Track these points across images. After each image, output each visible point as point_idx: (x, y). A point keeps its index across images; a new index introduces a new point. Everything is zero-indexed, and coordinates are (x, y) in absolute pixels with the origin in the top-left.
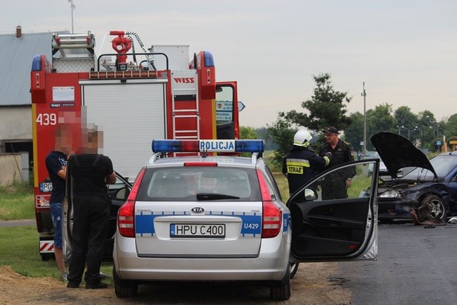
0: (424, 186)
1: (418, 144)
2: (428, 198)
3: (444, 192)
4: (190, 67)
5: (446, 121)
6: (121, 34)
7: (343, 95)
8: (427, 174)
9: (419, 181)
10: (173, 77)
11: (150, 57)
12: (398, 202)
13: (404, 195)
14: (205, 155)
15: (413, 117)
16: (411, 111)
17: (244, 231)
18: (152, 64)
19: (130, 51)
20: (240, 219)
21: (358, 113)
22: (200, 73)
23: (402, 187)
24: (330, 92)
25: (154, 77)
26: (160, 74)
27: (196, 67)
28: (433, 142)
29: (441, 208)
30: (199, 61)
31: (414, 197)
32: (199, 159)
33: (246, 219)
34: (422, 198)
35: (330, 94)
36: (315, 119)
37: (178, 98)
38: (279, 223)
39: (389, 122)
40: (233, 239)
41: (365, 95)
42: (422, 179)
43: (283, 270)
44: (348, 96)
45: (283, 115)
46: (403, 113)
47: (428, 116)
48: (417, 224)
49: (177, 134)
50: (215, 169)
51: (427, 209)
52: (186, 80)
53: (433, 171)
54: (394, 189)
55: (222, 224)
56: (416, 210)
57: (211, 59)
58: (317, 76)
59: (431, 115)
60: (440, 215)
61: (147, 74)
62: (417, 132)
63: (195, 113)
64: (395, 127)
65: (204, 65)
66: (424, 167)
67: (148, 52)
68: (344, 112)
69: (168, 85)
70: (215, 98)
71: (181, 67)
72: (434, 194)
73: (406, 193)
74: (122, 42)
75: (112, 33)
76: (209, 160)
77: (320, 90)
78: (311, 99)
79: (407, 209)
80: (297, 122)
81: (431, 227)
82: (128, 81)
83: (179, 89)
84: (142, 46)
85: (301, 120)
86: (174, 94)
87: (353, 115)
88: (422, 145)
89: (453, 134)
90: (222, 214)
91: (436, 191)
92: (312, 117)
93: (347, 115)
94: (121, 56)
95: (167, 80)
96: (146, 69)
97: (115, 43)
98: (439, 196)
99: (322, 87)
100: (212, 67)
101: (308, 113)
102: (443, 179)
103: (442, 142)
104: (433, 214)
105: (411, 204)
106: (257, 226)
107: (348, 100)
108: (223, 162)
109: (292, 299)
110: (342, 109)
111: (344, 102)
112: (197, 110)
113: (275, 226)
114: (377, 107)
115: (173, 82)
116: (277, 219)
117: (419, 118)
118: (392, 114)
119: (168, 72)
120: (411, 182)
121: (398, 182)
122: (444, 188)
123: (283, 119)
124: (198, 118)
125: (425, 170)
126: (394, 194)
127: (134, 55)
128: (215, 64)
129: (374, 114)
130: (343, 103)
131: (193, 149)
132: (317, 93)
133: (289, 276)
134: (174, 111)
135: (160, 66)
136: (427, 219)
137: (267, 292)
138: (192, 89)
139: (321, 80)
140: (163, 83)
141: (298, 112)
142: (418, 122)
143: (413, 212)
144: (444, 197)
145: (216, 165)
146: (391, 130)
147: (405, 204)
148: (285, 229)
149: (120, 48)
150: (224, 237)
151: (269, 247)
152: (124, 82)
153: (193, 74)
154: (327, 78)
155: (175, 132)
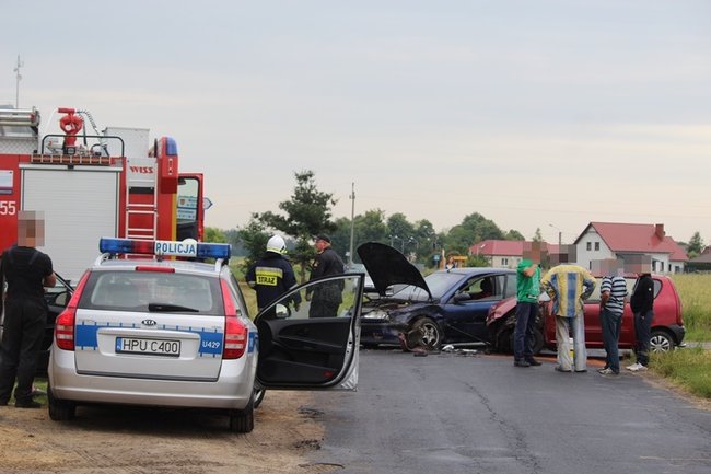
0: (416, 307)
1: (412, 258)
2: (421, 321)
3: (438, 315)
4: (150, 155)
5: (447, 233)
6: (71, 112)
7: (328, 197)
8: (420, 293)
9: (411, 302)
10: (128, 166)
11: (104, 140)
12: (385, 324)
13: (392, 316)
14: (161, 258)
15: (409, 226)
16: (406, 219)
17: (202, 350)
18: (105, 149)
19: (80, 133)
20: (198, 336)
21: (345, 219)
22: (161, 163)
23: (392, 308)
24: (313, 192)
25: (106, 164)
26: (113, 161)
27: (156, 155)
28: (430, 256)
29: (435, 333)
30: (160, 148)
31: (404, 320)
32: (153, 264)
33: (206, 336)
34: (413, 320)
35: (313, 195)
36: (294, 223)
37: (134, 190)
38: (243, 342)
39: (380, 231)
40: (189, 359)
41: (354, 197)
42: (414, 299)
43: (245, 397)
44: (334, 198)
45: (257, 216)
46: (397, 221)
47: (426, 227)
48: (407, 351)
49: (130, 233)
50: (172, 275)
51: (419, 334)
52: (144, 170)
53: (427, 290)
54: (382, 309)
55: (177, 340)
56: (406, 335)
57: (174, 146)
58: (299, 174)
59: (429, 225)
60: (433, 341)
61: (99, 161)
62: (413, 244)
63: (152, 209)
64: (387, 236)
65: (165, 153)
66: (417, 286)
67: (102, 134)
68: (328, 216)
69: (123, 175)
70: (176, 192)
71: (138, 155)
72: (427, 316)
73: (395, 315)
74: (71, 121)
75: (61, 111)
76: (165, 264)
77: (302, 189)
78: (290, 199)
79: (395, 333)
80: (273, 225)
81: (421, 355)
82: (76, 167)
83: (134, 180)
84: (94, 127)
85: (278, 223)
86: (129, 185)
87: (339, 221)
88: (418, 259)
89: (454, 249)
90: (177, 329)
91: (429, 314)
92: (290, 220)
93: (332, 220)
94: (70, 138)
95: (121, 169)
96: (98, 154)
97: (64, 122)
98: (433, 319)
99: (304, 185)
100: (175, 156)
101: (286, 215)
102: (438, 301)
103: (441, 257)
104: (425, 340)
105: (400, 327)
106: (218, 344)
107: (333, 203)
108: (182, 268)
109: (254, 431)
110: (326, 213)
111: (329, 204)
112: (155, 206)
113: (239, 346)
114: (367, 213)
115: (128, 171)
116: (241, 338)
117: (416, 228)
118: (385, 222)
119: (123, 158)
120: (401, 302)
121: (386, 301)
122: (439, 310)
123: (257, 221)
124: (156, 215)
125: (419, 288)
126: (381, 315)
127: (85, 137)
128: (179, 153)
129: (364, 220)
130: (327, 206)
131: (147, 251)
132: (297, 193)
133: (253, 405)
134: (128, 205)
135: (115, 152)
136: (418, 345)
137: (226, 422)
138: (150, 181)
139: (304, 178)
140: (117, 172)
141: (275, 213)
142: (413, 232)
143: (402, 337)
144: (439, 321)
145: (173, 271)
146: (382, 241)
147: (394, 327)
148: (251, 350)
149: (68, 128)
150: (178, 355)
151: (231, 370)
152: (71, 168)
153: (152, 163)
154: (311, 176)
155: (127, 229)
